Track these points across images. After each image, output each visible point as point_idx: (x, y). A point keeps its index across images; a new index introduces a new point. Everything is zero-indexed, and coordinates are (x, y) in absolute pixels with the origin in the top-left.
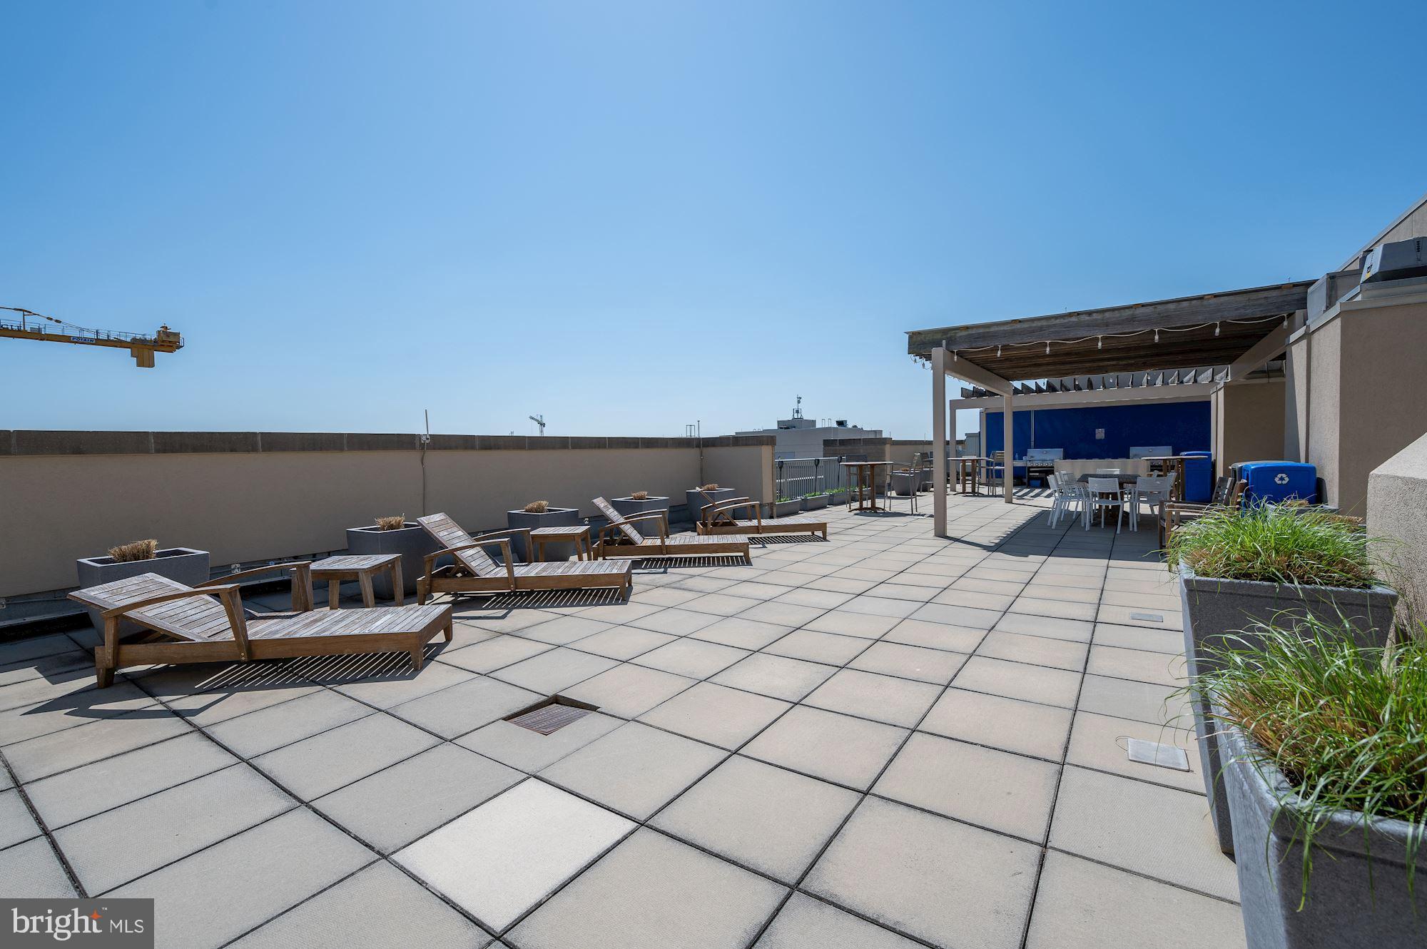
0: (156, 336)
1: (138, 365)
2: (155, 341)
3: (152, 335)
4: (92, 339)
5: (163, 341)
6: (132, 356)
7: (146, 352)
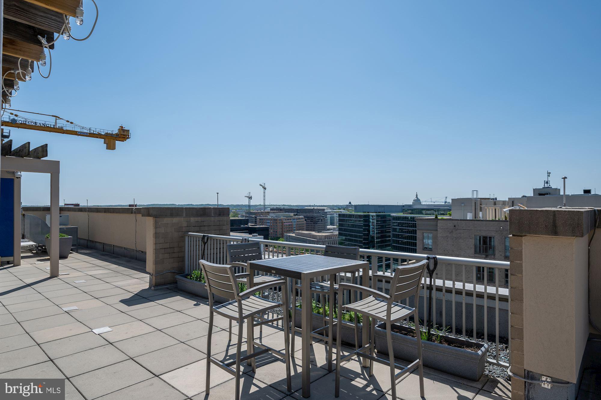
0: (117, 132)
1: (107, 149)
2: (117, 134)
3: (116, 131)
4: (87, 133)
5: (121, 135)
6: (105, 143)
7: (112, 140)
